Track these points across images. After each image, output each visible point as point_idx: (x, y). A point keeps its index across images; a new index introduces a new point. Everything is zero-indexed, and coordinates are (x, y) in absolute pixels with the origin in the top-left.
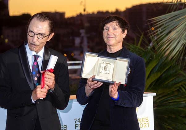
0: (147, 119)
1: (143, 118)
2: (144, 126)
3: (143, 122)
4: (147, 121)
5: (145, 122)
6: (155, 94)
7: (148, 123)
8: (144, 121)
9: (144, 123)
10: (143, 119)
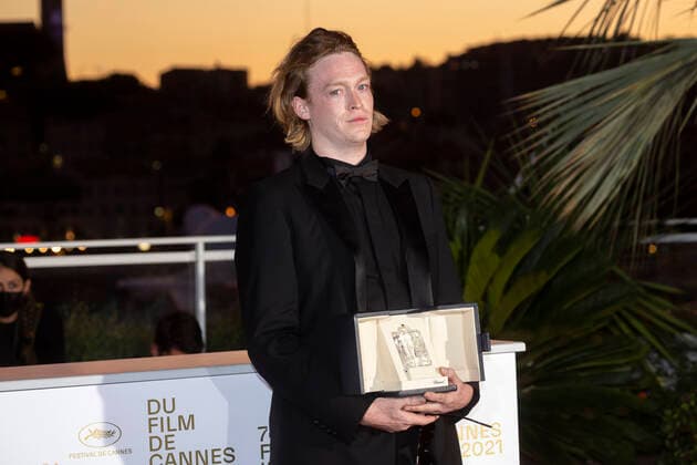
0: (495, 427)
2: (485, 450)
3: (483, 437)
4: (496, 433)
6: (521, 347)
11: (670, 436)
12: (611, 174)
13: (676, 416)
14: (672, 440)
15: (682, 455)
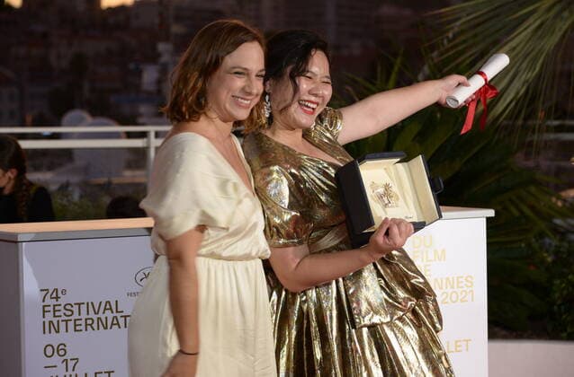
0: (469, 279)
1: (458, 278)
2: (460, 298)
3: (458, 287)
4: (469, 284)
5: (465, 288)
6: (491, 213)
7: (472, 291)
8: (460, 285)
9: (461, 290)
10: (460, 280)
11: (559, 302)
12: (517, 79)
13: (564, 285)
14: (559, 306)
15: (569, 319)
